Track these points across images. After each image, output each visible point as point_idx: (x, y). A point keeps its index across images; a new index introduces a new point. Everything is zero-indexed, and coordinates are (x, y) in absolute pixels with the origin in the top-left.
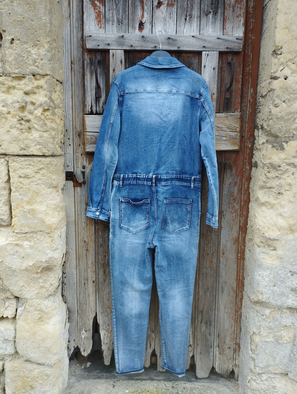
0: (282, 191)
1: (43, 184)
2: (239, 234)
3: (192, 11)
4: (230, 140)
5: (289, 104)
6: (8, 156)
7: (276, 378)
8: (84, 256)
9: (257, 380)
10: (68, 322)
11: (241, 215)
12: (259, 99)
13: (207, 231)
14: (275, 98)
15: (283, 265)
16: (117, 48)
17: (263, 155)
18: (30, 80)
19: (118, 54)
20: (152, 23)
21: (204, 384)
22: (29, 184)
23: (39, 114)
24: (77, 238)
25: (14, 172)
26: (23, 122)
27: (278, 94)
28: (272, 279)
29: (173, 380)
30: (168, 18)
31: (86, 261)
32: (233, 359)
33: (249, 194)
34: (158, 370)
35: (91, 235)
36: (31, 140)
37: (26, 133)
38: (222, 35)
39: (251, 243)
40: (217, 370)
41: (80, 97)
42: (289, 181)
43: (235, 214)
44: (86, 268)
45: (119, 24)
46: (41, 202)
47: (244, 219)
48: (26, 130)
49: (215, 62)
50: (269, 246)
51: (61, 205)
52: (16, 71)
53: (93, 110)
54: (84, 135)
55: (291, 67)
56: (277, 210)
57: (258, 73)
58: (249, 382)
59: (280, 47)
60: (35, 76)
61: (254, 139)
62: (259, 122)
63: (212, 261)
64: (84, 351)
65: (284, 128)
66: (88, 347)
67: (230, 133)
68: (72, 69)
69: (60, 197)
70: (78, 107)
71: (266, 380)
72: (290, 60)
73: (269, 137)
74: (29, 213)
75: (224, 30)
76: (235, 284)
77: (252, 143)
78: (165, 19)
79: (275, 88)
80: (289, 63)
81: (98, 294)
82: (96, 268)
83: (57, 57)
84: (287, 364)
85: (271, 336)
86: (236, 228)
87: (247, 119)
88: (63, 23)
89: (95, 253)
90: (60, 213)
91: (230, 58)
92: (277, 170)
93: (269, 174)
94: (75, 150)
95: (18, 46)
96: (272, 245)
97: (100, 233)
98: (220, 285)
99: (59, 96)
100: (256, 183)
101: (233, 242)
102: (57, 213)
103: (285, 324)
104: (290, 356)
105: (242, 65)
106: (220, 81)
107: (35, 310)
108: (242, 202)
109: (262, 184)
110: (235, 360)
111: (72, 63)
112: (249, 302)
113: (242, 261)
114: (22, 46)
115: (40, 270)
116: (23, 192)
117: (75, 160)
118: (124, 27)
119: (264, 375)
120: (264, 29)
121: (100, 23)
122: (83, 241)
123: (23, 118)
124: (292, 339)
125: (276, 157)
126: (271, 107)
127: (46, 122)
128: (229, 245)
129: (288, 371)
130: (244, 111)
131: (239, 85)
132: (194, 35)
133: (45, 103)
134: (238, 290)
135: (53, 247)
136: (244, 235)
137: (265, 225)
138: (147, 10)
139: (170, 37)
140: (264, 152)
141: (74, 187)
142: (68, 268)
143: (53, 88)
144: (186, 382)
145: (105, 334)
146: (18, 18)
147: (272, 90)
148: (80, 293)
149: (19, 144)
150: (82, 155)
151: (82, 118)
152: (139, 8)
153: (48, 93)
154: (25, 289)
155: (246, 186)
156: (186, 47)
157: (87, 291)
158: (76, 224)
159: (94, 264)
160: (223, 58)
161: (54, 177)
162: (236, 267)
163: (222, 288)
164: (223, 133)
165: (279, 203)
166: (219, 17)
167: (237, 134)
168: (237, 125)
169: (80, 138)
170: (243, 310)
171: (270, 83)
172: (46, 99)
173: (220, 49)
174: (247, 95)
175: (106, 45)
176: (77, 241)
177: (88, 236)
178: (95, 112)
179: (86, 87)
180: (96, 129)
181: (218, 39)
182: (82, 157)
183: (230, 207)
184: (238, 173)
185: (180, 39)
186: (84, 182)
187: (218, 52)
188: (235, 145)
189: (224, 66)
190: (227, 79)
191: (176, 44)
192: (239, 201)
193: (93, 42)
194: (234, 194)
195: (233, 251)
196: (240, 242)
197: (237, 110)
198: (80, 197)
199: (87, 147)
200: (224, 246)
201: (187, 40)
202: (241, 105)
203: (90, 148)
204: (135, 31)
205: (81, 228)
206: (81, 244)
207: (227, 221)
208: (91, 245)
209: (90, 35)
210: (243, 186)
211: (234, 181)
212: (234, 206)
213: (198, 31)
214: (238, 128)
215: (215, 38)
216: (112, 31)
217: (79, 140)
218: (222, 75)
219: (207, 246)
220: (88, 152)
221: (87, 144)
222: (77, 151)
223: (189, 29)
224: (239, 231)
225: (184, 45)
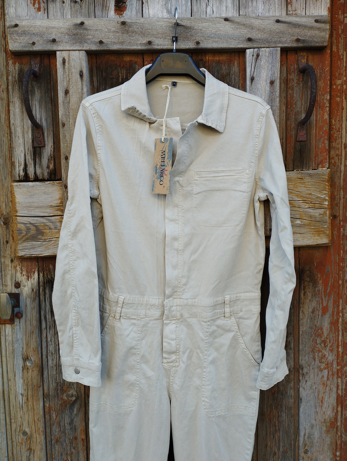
4: (309, 225)
11: (338, 374)
16: (71, 48)
19: (74, 60)
24: (8, 427)
38: (284, 16)
41: (6, 148)
43: (326, 372)
49: (274, 68)
53: (29, 172)
70: (1, 168)
75: (289, 6)
86: (331, 400)
87: (341, 180)
89: (46, 455)
91: (303, 62)
97: (54, 416)
101: (324, 428)
105: (328, 74)
106: (285, 108)
108: (340, 347)
118: (87, 6)
121: (37, 2)
122: (22, 432)
128: (316, 435)
130: (334, 165)
131: (323, 116)
132: (227, 16)
136: (346, 413)
139: (179, 22)
150: (12, 261)
155: (346, 315)
156: (213, 41)
158: (6, 398)
160: (289, 61)
164: (295, 212)
167: (325, 213)
168: (325, 195)
169: (7, 228)
173: (283, 43)
174: (340, 133)
175: (48, 42)
176: (8, 433)
177: (30, 422)
178: (32, 176)
179: (13, 128)
180: (37, 210)
181: (278, 24)
182: (13, 264)
183: (316, 357)
184: (329, 289)
185: (199, 25)
186: (19, 315)
187: (279, 49)
188: (322, 235)
189: (292, 78)
190: (299, 104)
191: (192, 36)
192: (335, 346)
193: (21, 38)
194: (323, 332)
195: (326, 446)
196: (340, 427)
197: (323, 164)
198: (11, 345)
199: (20, 247)
200: (306, 436)
201: (214, 26)
202: (329, 155)
203: (26, 249)
204: (109, 13)
205: (15, 407)
206: (17, 438)
207: (312, 386)
208: (39, 441)
209: (15, 23)
210: (341, 314)
211: (322, 305)
212: (325, 356)
213: (235, 10)
214: (326, 200)
215: (272, 21)
216: (63, 14)
217: (5, 232)
218: (289, 96)
219: (272, 437)
220: (20, 256)
221: (20, 240)
222: (2, 254)
223: (218, 7)
224: (337, 406)
225: (209, 38)
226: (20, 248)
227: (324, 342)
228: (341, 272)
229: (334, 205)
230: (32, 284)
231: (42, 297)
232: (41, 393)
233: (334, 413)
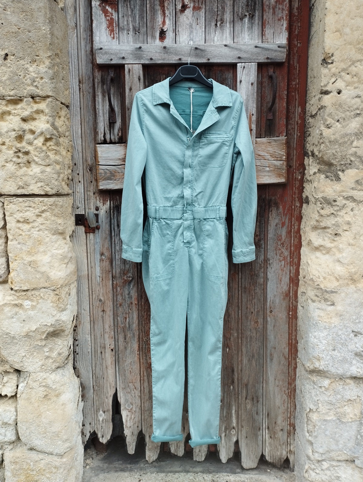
0: (340, 231)
1: (47, 230)
2: (290, 287)
3: (223, 14)
4: (274, 170)
5: (344, 124)
6: (3, 197)
7: (339, 466)
8: (100, 318)
9: (317, 470)
10: (82, 400)
11: (291, 263)
12: (308, 119)
13: (250, 285)
14: (327, 117)
15: (343, 323)
16: (133, 63)
17: (315, 187)
18: (28, 103)
19: (135, 70)
20: (175, 31)
21: (251, 476)
22: (29, 231)
23: (40, 144)
24: (91, 296)
25: (11, 216)
26: (20, 155)
27: (330, 112)
28: (330, 341)
29: (214, 472)
30: (194, 24)
31: (102, 324)
32: (287, 444)
33: (300, 236)
34: (194, 460)
35: (107, 292)
36: (31, 176)
37: (25, 168)
38: (260, 43)
39: (304, 298)
40: (268, 458)
41: (91, 123)
42: (348, 218)
43: (283, 262)
44: (102, 333)
45: (136, 34)
46: (44, 251)
47: (295, 268)
48: (24, 165)
49: (253, 75)
50: (326, 300)
51: (70, 255)
52: (12, 93)
53: (106, 138)
54: (96, 169)
55: (346, 79)
56: (334, 255)
57: (306, 87)
58: (306, 472)
59: (330, 55)
60: (35, 99)
61: (305, 169)
62: (309, 148)
63: (257, 321)
64: (103, 437)
65: (340, 154)
66: (108, 432)
67: (274, 162)
68: (80, 89)
69: (68, 246)
70: (88, 135)
71: (328, 469)
72: (344, 70)
73: (321, 165)
74: (30, 265)
75: (264, 37)
76: (287, 350)
77: (302, 174)
78: (191, 26)
79: (326, 105)
80: (343, 74)
81: (118, 365)
82: (114, 333)
83: (61, 75)
84: (353, 449)
85: (332, 413)
86: (286, 280)
87: (294, 144)
88: (67, 34)
89: (114, 314)
90: (68, 266)
91: (271, 71)
92: (332, 206)
93: (323, 211)
94: (86, 189)
95: (12, 63)
96: (330, 299)
97: (119, 289)
98: (269, 351)
99: (64, 122)
100: (308, 223)
101: (282, 297)
102: (65, 265)
103: (349, 398)
104: (357, 438)
105: (286, 78)
106: (260, 99)
107: (40, 386)
108: (292, 247)
109: (315, 223)
110: (290, 445)
111: (80, 82)
112: (304, 372)
113: (294, 320)
114: (18, 62)
115: (45, 336)
116: (22, 241)
117: (86, 200)
118: (142, 36)
119: (325, 463)
120: (312, 33)
121: (112, 33)
122: (99, 300)
123: (21, 150)
124: (358, 417)
125: (330, 189)
126: (322, 128)
127: (49, 153)
128: (277, 301)
129: (355, 457)
130: (291, 134)
131: (283, 103)
132: (226, 44)
133: (46, 130)
134: (290, 357)
135: (60, 308)
136: (296, 287)
137: (319, 274)
138: (169, 16)
139: (198, 47)
140: (315, 184)
141: (86, 233)
142: (81, 334)
143: (56, 113)
144: (229, 475)
145: (127, 416)
146: (12, 28)
147: (322, 107)
148: (96, 364)
149: (16, 181)
150: (94, 194)
151: (93, 148)
152: (160, 13)
153: (51, 119)
154: (27, 360)
155: (296, 227)
156: (218, 59)
157: (104, 361)
158: (90, 278)
159: (113, 328)
160: (263, 71)
161: (60, 221)
162: (287, 329)
163: (271, 355)
164: (266, 163)
165: (335, 247)
166: (257, 22)
167: (283, 163)
168: (283, 153)
169: (91, 173)
170: (298, 382)
171: (320, 99)
172: (48, 126)
173: (259, 60)
174: (294, 114)
175: (120, 59)
176: (90, 300)
177: (104, 294)
178: (109, 140)
179: (97, 111)
180: (111, 161)
181: (256, 48)
182: (95, 196)
183: (278, 253)
184: (286, 211)
185: (210, 49)
186: (98, 228)
187: (257, 63)
188: (281, 177)
189: (265, 81)
190: (269, 97)
191: (205, 55)
192: (289, 246)
193: (104, 56)
194: (282, 238)
195: (283, 308)
196: (292, 296)
197: (282, 134)
198: (93, 246)
199: (100, 184)
200: (271, 302)
201: (218, 49)
202: (286, 128)
203: (104, 185)
204: (156, 40)
205: (95, 284)
206: (96, 304)
207: (275, 271)
208: (109, 305)
209: (100, 47)
210: (293, 227)
211: (282, 221)
212: (283, 252)
213: (231, 39)
214: (284, 155)
215: (253, 46)
216: (128, 42)
217: (90, 176)
218: (263, 92)
219: (250, 302)
220: (101, 190)
221: (101, 179)
222: (88, 189)
223: (221, 37)
224: (290, 283)
225: (215, 56)
228: (294, 201)
229: (290, 159)
230: (106, 208)
231: (112, 217)
232: (111, 275)
233: (288, 288)
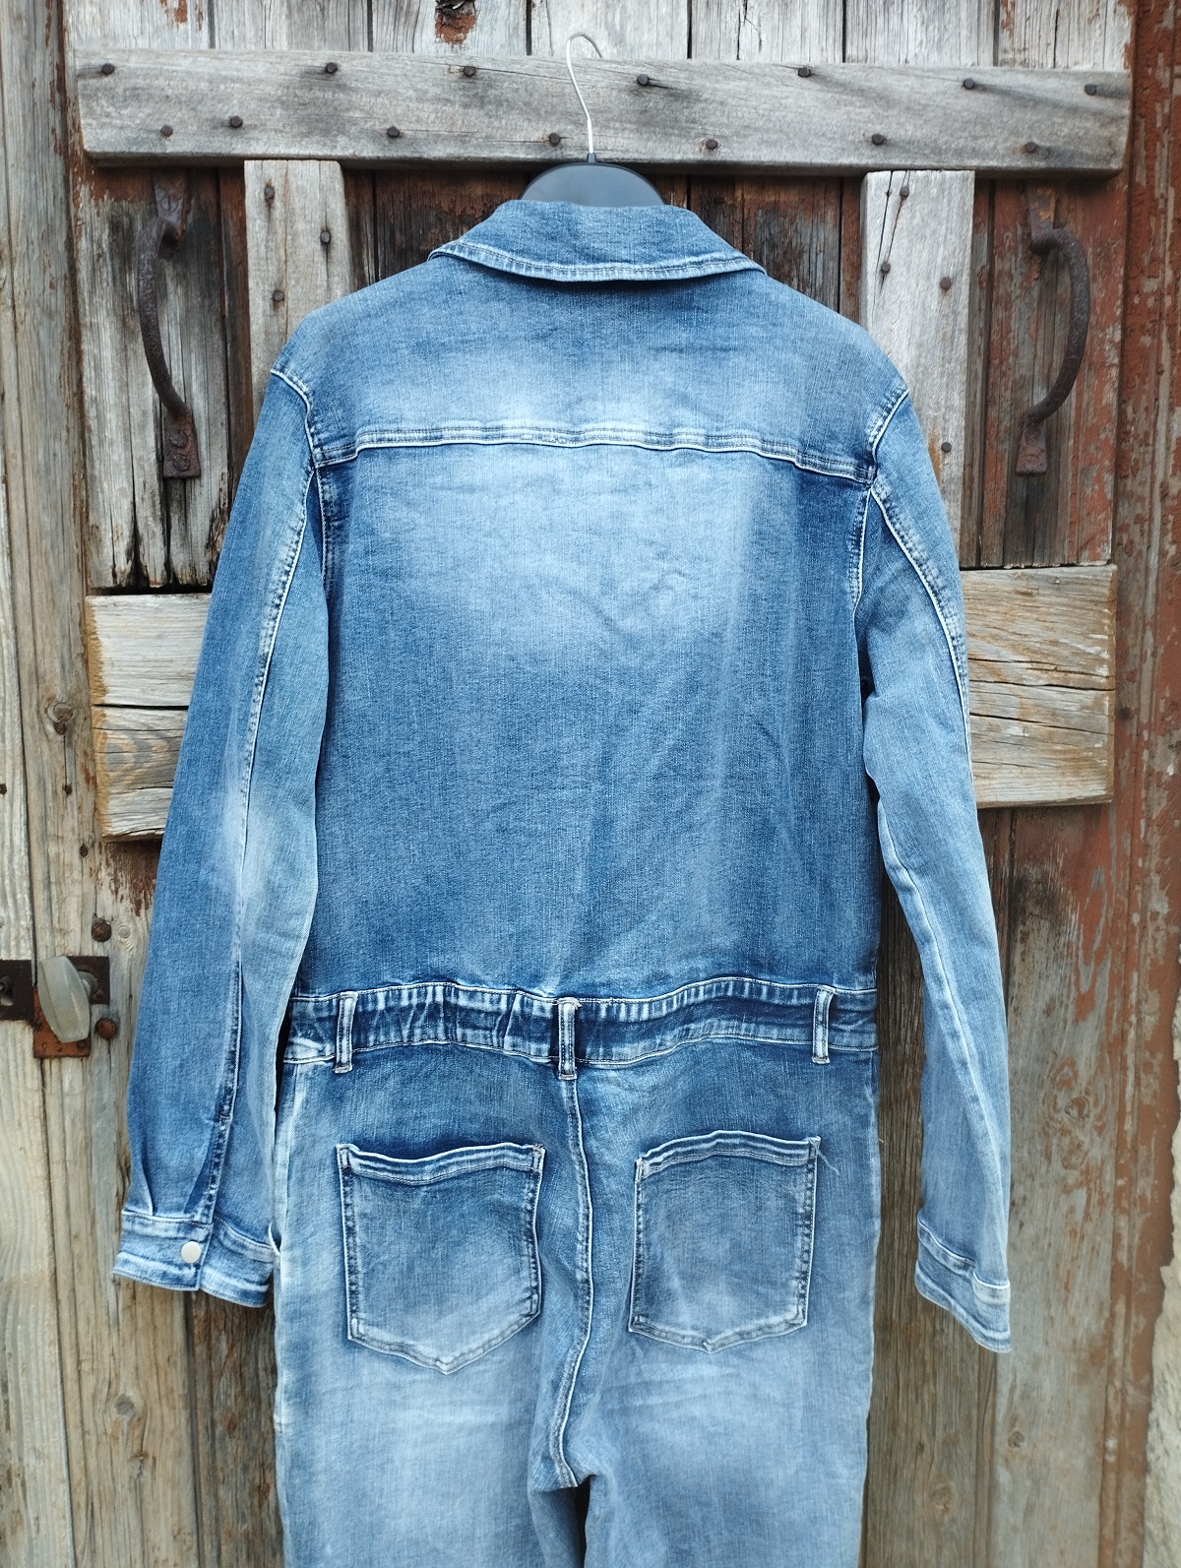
2: (1113, 1315)
4: (1048, 739)
8: (124, 1492)
11: (1121, 1201)
16: (293, 151)
19: (302, 191)
24: (71, 1386)
31: (134, 1523)
33: (1171, 1068)
35: (162, 1361)
38: (988, 66)
41: (62, 477)
43: (1081, 1196)
47: (1139, 1222)
49: (953, 238)
53: (145, 560)
54: (92, 728)
63: (946, 1490)
67: (1052, 693)
70: (46, 543)
75: (1004, 35)
86: (1093, 1282)
87: (1147, 602)
89: (195, 1471)
91: (1043, 216)
94: (35, 824)
97: (224, 1347)
101: (1073, 1368)
105: (1120, 259)
106: (979, 366)
108: (1128, 1118)
113: (1128, 1478)
117: (41, 883)
118: (343, 10)
122: (114, 1400)
128: (1048, 1387)
131: (1099, 394)
132: (806, 62)
136: (1140, 1321)
139: (651, 73)
141: (40, 1056)
150: (83, 851)
151: (77, 612)
155: (1150, 1021)
156: (762, 142)
158: (64, 1294)
159: (192, 1541)
160: (999, 217)
162: (1094, 1521)
164: (1006, 699)
167: (1098, 704)
168: (1098, 647)
169: (68, 744)
173: (985, 155)
174: (1150, 448)
175: (215, 128)
176: (69, 1405)
177: (141, 1372)
178: (159, 573)
179: (92, 413)
180: (173, 686)
181: (969, 93)
182: (88, 863)
183: (1054, 1149)
184: (1099, 939)
185: (718, 86)
186: (108, 1025)
187: (972, 174)
188: (1084, 772)
189: (1007, 268)
190: (1026, 354)
191: (694, 121)
192: (1111, 1117)
193: (124, 112)
194: (1076, 1074)
195: (1076, 1420)
196: (1120, 1363)
197: (1094, 549)
198: (79, 1125)
199: (113, 805)
200: (1017, 1393)
201: (766, 92)
202: (1115, 519)
203: (135, 812)
204: (417, 35)
205: (93, 1322)
206: (99, 1422)
207: (1037, 1239)
208: (170, 1426)
209: (104, 62)
210: (1133, 1019)
211: (1078, 990)
212: (1079, 1146)
213: (831, 40)
214: (1101, 661)
215: (953, 83)
216: (261, 36)
217: (61, 758)
218: (995, 327)
219: (912, 1396)
220: (118, 836)
221: (113, 783)
222: (51, 829)
223: (776, 28)
224: (1114, 1298)
225: (745, 131)
226: (117, 810)
227: (1080, 1104)
228: (1138, 888)
229: (1124, 676)
233: (1103, 1322)
